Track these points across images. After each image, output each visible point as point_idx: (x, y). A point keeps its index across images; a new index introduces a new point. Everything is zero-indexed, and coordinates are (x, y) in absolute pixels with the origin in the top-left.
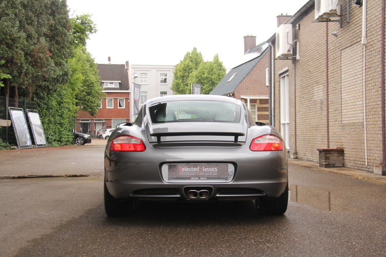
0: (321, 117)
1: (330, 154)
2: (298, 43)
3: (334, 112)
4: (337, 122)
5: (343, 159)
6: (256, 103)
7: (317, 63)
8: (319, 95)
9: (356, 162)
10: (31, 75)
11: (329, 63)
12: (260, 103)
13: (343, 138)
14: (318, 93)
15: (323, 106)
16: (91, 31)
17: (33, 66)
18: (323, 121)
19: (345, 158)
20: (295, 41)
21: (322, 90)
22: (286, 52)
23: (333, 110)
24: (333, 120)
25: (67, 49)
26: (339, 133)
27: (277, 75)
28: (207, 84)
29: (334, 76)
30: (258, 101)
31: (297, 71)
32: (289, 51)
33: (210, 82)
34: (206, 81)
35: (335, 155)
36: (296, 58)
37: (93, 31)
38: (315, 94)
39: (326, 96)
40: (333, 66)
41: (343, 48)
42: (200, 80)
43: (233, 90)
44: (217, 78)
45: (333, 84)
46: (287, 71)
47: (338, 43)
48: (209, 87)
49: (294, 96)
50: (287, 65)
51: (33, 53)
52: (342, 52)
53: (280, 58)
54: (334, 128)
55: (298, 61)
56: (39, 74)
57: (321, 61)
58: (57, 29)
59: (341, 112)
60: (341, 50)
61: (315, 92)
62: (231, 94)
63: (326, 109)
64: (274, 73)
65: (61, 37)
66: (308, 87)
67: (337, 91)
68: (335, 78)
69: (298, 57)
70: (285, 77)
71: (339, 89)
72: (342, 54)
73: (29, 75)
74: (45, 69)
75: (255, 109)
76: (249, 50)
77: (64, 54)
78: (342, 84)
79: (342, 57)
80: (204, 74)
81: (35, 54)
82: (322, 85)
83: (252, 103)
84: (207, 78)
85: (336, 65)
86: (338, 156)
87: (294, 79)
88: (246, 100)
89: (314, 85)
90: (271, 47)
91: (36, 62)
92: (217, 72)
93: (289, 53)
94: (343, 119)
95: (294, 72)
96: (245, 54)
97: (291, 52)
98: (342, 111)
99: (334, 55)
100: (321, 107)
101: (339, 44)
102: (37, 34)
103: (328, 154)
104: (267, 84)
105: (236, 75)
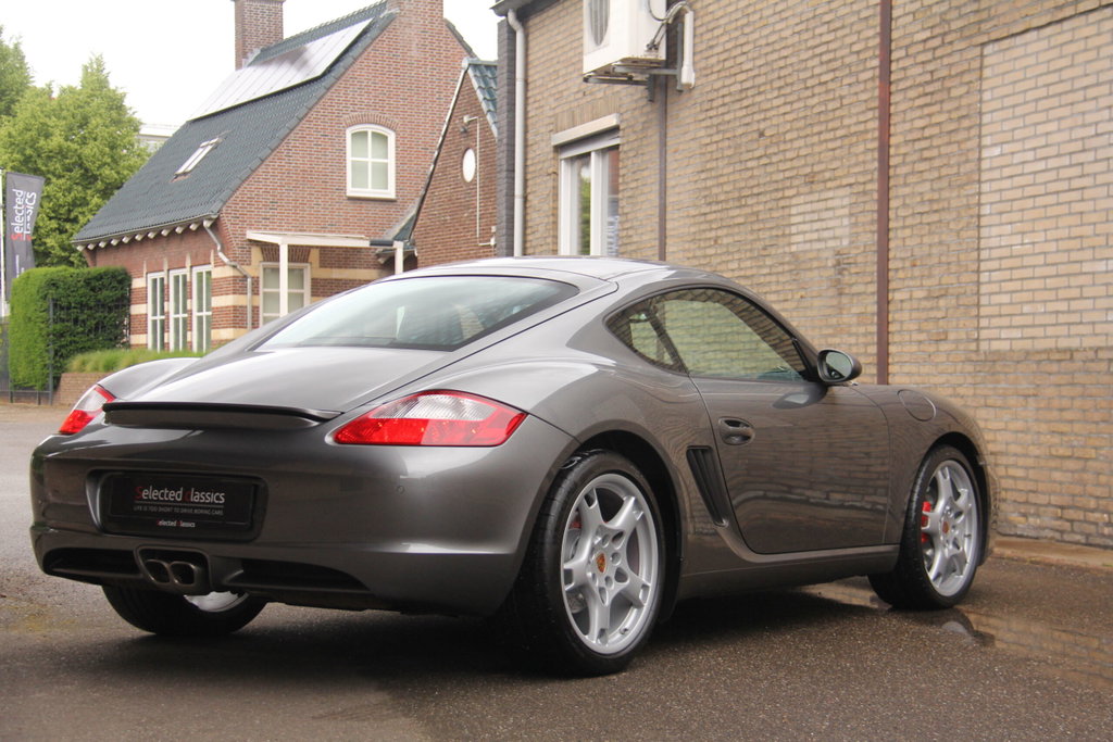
0: (834, 321)
2: (689, 18)
3: (925, 304)
4: (944, 347)
6: (305, 260)
7: (811, 102)
8: (826, 234)
9: (1071, 514)
11: (894, 99)
12: (324, 264)
14: (816, 226)
15: (846, 279)
18: (853, 340)
20: (677, 7)
21: (846, 211)
22: (641, 52)
23: (920, 294)
24: (923, 337)
26: (961, 391)
27: (543, 150)
28: (59, 177)
29: (926, 154)
30: (314, 255)
31: (671, 132)
32: (653, 46)
33: (77, 173)
34: (57, 166)
36: (675, 78)
38: (794, 229)
39: (870, 238)
40: (927, 111)
41: (993, 36)
42: (27, 160)
43: (216, 207)
44: (103, 154)
45: (927, 186)
46: (613, 130)
47: (961, 16)
48: (69, 190)
49: (656, 235)
50: (616, 109)
52: (988, 50)
53: (607, 75)
54: (925, 369)
55: (690, 88)
57: (845, 91)
59: (978, 305)
60: (983, 45)
61: (794, 220)
62: (207, 224)
63: (873, 288)
64: (525, 140)
66: (750, 201)
67: (946, 216)
68: (937, 163)
69: (687, 75)
70: (588, 154)
71: (968, 206)
72: (987, 61)
75: (302, 287)
76: (257, 52)
78: (985, 187)
79: (987, 73)
80: (47, 136)
82: (848, 191)
83: (294, 261)
84: (61, 153)
85: (947, 106)
87: (655, 166)
88: (270, 251)
89: (788, 193)
90: (512, 33)
92: (102, 132)
93: (651, 57)
94: (984, 334)
95: (656, 138)
96: (239, 65)
97: (662, 55)
98: (984, 300)
99: (930, 67)
100: (838, 281)
101: (973, 19)
104: (351, 191)
105: (216, 147)
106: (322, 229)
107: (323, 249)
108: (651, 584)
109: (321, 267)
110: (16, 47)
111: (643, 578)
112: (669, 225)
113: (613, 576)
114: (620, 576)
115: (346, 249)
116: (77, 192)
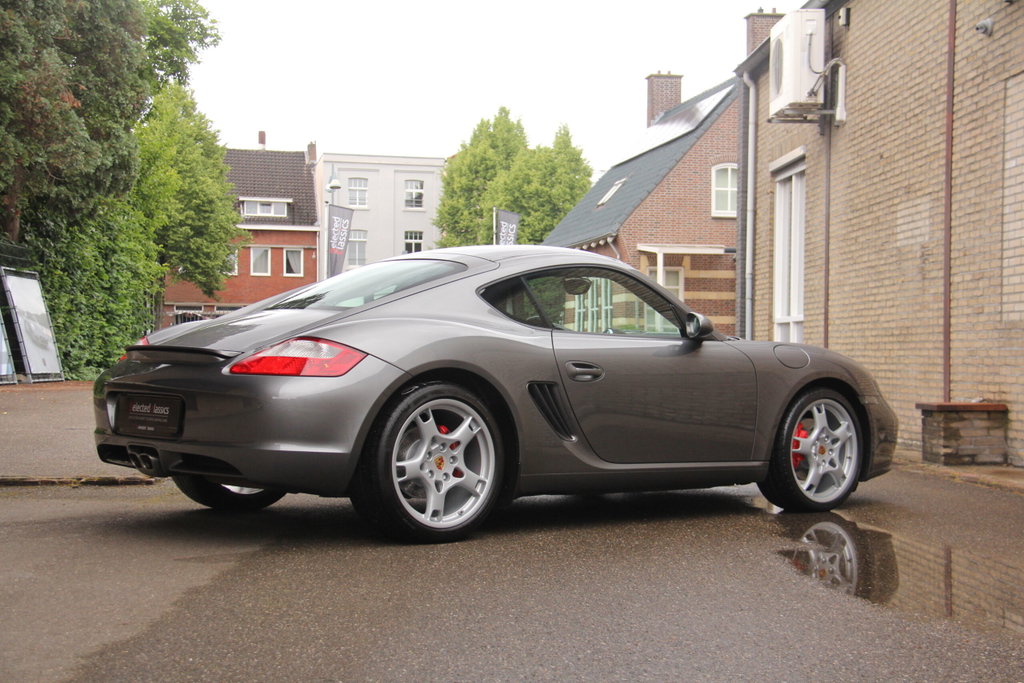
0: (920, 300)
1: (963, 419)
2: (842, 70)
3: (972, 285)
4: (982, 318)
5: (1006, 438)
6: (680, 265)
7: (910, 130)
8: (917, 232)
10: (12, 162)
11: (956, 125)
12: (694, 267)
13: (1004, 370)
14: (912, 226)
15: (928, 267)
16: (201, 42)
17: (19, 135)
18: (930, 314)
19: (1011, 434)
20: (833, 62)
21: (927, 214)
22: (803, 98)
23: (968, 277)
24: (969, 311)
25: (127, 88)
26: (991, 353)
27: (765, 175)
28: (536, 211)
29: (973, 167)
30: (687, 261)
31: (834, 157)
32: (813, 93)
33: (547, 208)
34: (534, 203)
35: (978, 423)
36: (832, 116)
37: (208, 40)
38: (899, 229)
39: (940, 235)
40: (974, 133)
41: (1013, 72)
42: (516, 200)
43: (615, 227)
44: (565, 193)
45: (972, 193)
46: (802, 159)
47: (994, 58)
48: (542, 220)
49: (823, 237)
50: (801, 141)
51: (21, 96)
52: (1010, 84)
53: (783, 117)
54: (972, 336)
55: (842, 124)
56: (40, 160)
57: (927, 121)
58: (98, 27)
59: (1002, 285)
60: (1007, 80)
61: (900, 222)
62: (610, 240)
63: (941, 273)
64: (756, 168)
65: (112, 53)
66: (875, 208)
67: (984, 215)
68: (979, 174)
69: (840, 114)
70: (791, 177)
71: (996, 208)
72: (1009, 93)
73: (8, 163)
74: (57, 147)
75: (678, 284)
76: (662, 114)
77: (119, 104)
78: (1007, 192)
79: (1009, 102)
80: (529, 183)
81: (25, 99)
82: (928, 198)
83: (670, 265)
84: (538, 194)
85: (986, 129)
86: (988, 429)
87: (824, 185)
88: (652, 257)
89: (896, 201)
90: (747, 89)
91: (31, 123)
92: (565, 178)
93: (812, 101)
94: (1006, 308)
95: (824, 163)
96: (649, 125)
97: (820, 99)
98: (1005, 282)
99: (976, 99)
100: (923, 269)
101: (1001, 60)
102: (32, 38)
103: (955, 420)
104: (715, 213)
105: (624, 184)
106: (693, 241)
107: (693, 257)
108: (489, 481)
109: (692, 269)
110: (519, 122)
111: (482, 476)
112: (831, 230)
113: (451, 472)
114: (457, 473)
115: (711, 256)
116: (547, 221)
